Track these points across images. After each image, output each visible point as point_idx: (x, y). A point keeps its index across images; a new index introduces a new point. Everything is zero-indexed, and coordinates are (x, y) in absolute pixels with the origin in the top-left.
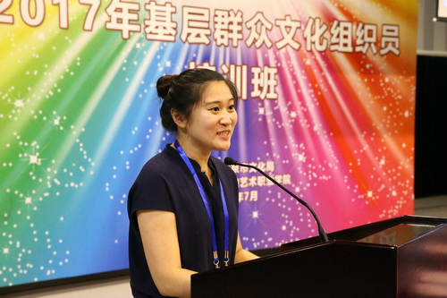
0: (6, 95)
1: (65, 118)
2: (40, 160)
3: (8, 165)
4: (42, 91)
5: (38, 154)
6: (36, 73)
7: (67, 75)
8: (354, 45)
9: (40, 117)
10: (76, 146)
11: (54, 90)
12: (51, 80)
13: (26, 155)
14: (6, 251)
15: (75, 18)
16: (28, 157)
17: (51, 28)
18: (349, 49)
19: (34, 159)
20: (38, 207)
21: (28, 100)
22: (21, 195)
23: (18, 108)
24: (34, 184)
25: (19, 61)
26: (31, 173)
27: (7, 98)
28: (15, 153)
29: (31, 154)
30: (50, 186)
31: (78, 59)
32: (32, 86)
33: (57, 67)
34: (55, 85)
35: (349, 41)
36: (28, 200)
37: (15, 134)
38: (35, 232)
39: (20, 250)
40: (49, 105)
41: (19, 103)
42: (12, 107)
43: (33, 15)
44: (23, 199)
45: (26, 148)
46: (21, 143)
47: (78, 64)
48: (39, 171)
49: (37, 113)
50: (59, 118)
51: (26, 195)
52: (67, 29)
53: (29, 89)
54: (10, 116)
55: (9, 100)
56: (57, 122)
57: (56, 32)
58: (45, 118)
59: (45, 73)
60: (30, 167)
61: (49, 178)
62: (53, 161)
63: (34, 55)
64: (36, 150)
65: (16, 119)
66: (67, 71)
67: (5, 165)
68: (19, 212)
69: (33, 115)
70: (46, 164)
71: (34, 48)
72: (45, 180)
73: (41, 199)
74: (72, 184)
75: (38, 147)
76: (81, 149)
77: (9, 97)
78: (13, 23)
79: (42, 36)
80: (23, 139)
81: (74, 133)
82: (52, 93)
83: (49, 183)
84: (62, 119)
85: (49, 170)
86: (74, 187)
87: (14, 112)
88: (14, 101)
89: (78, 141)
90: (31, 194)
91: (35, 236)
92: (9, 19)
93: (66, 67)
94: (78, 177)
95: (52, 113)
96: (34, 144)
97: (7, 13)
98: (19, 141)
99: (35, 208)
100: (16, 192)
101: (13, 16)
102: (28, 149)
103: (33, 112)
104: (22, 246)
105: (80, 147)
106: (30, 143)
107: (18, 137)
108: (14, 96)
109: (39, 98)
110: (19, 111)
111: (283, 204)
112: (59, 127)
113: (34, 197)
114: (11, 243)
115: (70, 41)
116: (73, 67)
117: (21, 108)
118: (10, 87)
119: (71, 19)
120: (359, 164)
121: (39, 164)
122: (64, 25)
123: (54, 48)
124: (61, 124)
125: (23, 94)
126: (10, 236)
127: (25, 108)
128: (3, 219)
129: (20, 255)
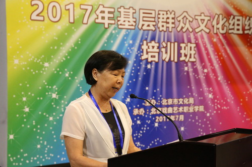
0: (40, 60)
1: (72, 73)
2: (57, 96)
3: (40, 99)
4: (59, 58)
5: (56, 93)
6: (56, 48)
7: (73, 49)
8: (244, 29)
9: (58, 72)
10: (78, 88)
11: (66, 57)
12: (64, 52)
13: (50, 93)
14: (39, 146)
15: (78, 17)
16: (51, 95)
17: (64, 23)
18: (241, 32)
19: (54, 96)
20: (56, 122)
21: (51, 63)
23: (46, 67)
24: (54, 110)
25: (47, 41)
26: (53, 104)
27: (40, 62)
28: (43, 92)
29: (53, 93)
30: (63, 111)
31: (80, 40)
32: (53, 56)
33: (67, 44)
34: (67, 54)
35: (240, 27)
36: (51, 119)
37: (44, 81)
38: (55, 136)
39: (46, 146)
40: (63, 66)
41: (46, 65)
42: (43, 66)
43: (54, 16)
44: (48, 117)
45: (50, 89)
46: (47, 87)
47: (80, 42)
48: (57, 102)
49: (56, 70)
50: (68, 73)
51: (50, 116)
52: (73, 23)
53: (52, 56)
54: (41, 72)
55: (41, 63)
56: (67, 75)
57: (67, 25)
58: (60, 73)
59: (61, 48)
60: (52, 100)
61: (62, 106)
62: (65, 97)
63: (55, 38)
64: (56, 91)
65: (45, 73)
66: (73, 46)
67: (38, 99)
68: (46, 125)
69: (54, 71)
70: (61, 98)
71: (55, 34)
72: (60, 107)
73: (58, 118)
75: (56, 89)
76: (81, 90)
77: (41, 61)
78: (43, 21)
79: (59, 27)
80: (48, 85)
81: (77, 81)
82: (64, 59)
83: (62, 109)
84: (70, 73)
85: (63, 102)
87: (43, 69)
88: (43, 63)
89: (79, 85)
90: (53, 115)
91: (55, 139)
92: (41, 18)
93: (73, 44)
95: (64, 70)
96: (54, 87)
97: (40, 15)
98: (46, 85)
99: (55, 123)
100: (45, 114)
101: (44, 17)
102: (51, 90)
103: (54, 69)
104: (47, 144)
105: (80, 89)
106: (52, 87)
107: (46, 83)
108: (44, 61)
109: (57, 61)
110: (46, 69)
111: (199, 123)
112: (68, 78)
113: (54, 117)
114: (41, 142)
115: (75, 30)
116: (76, 44)
117: (47, 67)
118: (41, 56)
119: (75, 18)
120: (247, 100)
121: (57, 98)
122: (72, 21)
123: (66, 34)
124: (69, 76)
125: (49, 59)
126: (41, 138)
127: (50, 67)
128: (37, 129)
129: (47, 149)
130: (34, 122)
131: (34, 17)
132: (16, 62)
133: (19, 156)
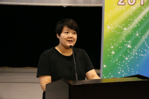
0: (121, 27)
1: (140, 34)
2: (131, 46)
3: (121, 47)
4: (133, 25)
5: (130, 45)
6: (131, 20)
7: (142, 20)
9: (132, 33)
10: (144, 43)
11: (137, 25)
12: (136, 22)
13: (126, 45)
14: (119, 73)
15: (146, 1)
16: (127, 46)
19: (129, 46)
20: (130, 61)
21: (128, 28)
22: (125, 57)
23: (125, 30)
24: (129, 54)
25: (126, 16)
26: (128, 50)
27: (121, 28)
28: (123, 44)
29: (128, 45)
30: (134, 55)
31: (147, 15)
32: (130, 24)
33: (138, 17)
34: (138, 23)
36: (127, 59)
37: (123, 38)
38: (128, 68)
39: (123, 73)
40: (135, 30)
41: (125, 29)
42: (123, 30)
43: (132, 2)
44: (125, 58)
45: (127, 42)
46: (125, 41)
47: (146, 16)
48: (131, 50)
49: (131, 32)
50: (138, 34)
51: (126, 57)
52: (143, 5)
53: (129, 25)
54: (122, 33)
55: (122, 28)
56: (137, 35)
57: (139, 6)
58: (133, 34)
59: (134, 20)
60: (128, 49)
61: (134, 52)
62: (136, 47)
63: (131, 14)
64: (130, 44)
65: (124, 34)
66: (142, 18)
68: (124, 62)
69: (130, 33)
70: (133, 48)
71: (131, 12)
72: (132, 53)
73: (131, 58)
74: (142, 55)
75: (130, 42)
76: (146, 44)
77: (122, 27)
78: (125, 5)
79: (134, 8)
80: (126, 40)
81: (143, 38)
82: (136, 26)
83: (134, 54)
84: (139, 34)
85: (134, 50)
86: (142, 56)
87: (123, 31)
88: (123, 28)
89: (144, 41)
90: (128, 57)
91: (128, 70)
92: (124, 4)
93: (142, 17)
94: (144, 53)
95: (136, 32)
96: (129, 41)
97: (123, 2)
98: (125, 40)
99: (129, 61)
100: (123, 56)
101: (125, 3)
103: (129, 32)
105: (145, 43)
106: (128, 41)
107: (124, 39)
108: (124, 27)
109: (132, 27)
110: (125, 31)
112: (138, 36)
113: (128, 58)
114: (121, 70)
115: (144, 9)
116: (144, 17)
117: (126, 30)
118: (122, 24)
119: (145, 2)
121: (131, 48)
122: (142, 4)
123: (138, 12)
124: (139, 36)
125: (127, 26)
126: (121, 69)
127: (127, 30)
128: (119, 63)
129: (124, 75)
130: (117, 59)
131: (120, 3)
132: (109, 27)
133: (108, 76)
